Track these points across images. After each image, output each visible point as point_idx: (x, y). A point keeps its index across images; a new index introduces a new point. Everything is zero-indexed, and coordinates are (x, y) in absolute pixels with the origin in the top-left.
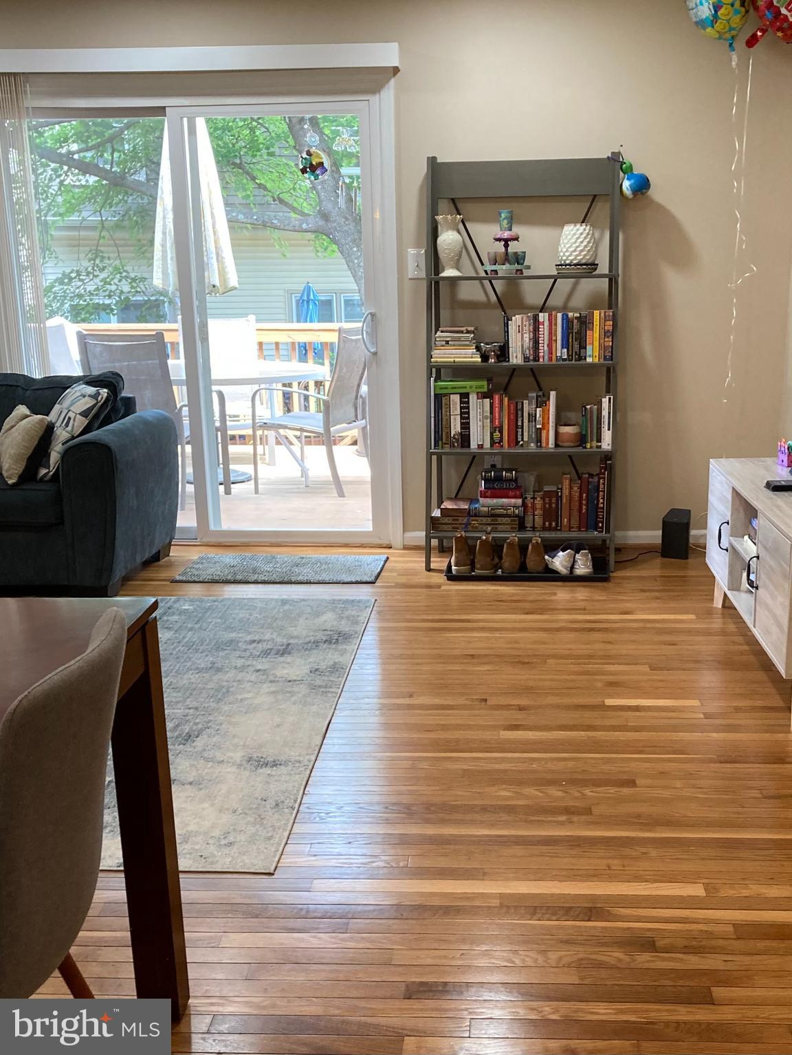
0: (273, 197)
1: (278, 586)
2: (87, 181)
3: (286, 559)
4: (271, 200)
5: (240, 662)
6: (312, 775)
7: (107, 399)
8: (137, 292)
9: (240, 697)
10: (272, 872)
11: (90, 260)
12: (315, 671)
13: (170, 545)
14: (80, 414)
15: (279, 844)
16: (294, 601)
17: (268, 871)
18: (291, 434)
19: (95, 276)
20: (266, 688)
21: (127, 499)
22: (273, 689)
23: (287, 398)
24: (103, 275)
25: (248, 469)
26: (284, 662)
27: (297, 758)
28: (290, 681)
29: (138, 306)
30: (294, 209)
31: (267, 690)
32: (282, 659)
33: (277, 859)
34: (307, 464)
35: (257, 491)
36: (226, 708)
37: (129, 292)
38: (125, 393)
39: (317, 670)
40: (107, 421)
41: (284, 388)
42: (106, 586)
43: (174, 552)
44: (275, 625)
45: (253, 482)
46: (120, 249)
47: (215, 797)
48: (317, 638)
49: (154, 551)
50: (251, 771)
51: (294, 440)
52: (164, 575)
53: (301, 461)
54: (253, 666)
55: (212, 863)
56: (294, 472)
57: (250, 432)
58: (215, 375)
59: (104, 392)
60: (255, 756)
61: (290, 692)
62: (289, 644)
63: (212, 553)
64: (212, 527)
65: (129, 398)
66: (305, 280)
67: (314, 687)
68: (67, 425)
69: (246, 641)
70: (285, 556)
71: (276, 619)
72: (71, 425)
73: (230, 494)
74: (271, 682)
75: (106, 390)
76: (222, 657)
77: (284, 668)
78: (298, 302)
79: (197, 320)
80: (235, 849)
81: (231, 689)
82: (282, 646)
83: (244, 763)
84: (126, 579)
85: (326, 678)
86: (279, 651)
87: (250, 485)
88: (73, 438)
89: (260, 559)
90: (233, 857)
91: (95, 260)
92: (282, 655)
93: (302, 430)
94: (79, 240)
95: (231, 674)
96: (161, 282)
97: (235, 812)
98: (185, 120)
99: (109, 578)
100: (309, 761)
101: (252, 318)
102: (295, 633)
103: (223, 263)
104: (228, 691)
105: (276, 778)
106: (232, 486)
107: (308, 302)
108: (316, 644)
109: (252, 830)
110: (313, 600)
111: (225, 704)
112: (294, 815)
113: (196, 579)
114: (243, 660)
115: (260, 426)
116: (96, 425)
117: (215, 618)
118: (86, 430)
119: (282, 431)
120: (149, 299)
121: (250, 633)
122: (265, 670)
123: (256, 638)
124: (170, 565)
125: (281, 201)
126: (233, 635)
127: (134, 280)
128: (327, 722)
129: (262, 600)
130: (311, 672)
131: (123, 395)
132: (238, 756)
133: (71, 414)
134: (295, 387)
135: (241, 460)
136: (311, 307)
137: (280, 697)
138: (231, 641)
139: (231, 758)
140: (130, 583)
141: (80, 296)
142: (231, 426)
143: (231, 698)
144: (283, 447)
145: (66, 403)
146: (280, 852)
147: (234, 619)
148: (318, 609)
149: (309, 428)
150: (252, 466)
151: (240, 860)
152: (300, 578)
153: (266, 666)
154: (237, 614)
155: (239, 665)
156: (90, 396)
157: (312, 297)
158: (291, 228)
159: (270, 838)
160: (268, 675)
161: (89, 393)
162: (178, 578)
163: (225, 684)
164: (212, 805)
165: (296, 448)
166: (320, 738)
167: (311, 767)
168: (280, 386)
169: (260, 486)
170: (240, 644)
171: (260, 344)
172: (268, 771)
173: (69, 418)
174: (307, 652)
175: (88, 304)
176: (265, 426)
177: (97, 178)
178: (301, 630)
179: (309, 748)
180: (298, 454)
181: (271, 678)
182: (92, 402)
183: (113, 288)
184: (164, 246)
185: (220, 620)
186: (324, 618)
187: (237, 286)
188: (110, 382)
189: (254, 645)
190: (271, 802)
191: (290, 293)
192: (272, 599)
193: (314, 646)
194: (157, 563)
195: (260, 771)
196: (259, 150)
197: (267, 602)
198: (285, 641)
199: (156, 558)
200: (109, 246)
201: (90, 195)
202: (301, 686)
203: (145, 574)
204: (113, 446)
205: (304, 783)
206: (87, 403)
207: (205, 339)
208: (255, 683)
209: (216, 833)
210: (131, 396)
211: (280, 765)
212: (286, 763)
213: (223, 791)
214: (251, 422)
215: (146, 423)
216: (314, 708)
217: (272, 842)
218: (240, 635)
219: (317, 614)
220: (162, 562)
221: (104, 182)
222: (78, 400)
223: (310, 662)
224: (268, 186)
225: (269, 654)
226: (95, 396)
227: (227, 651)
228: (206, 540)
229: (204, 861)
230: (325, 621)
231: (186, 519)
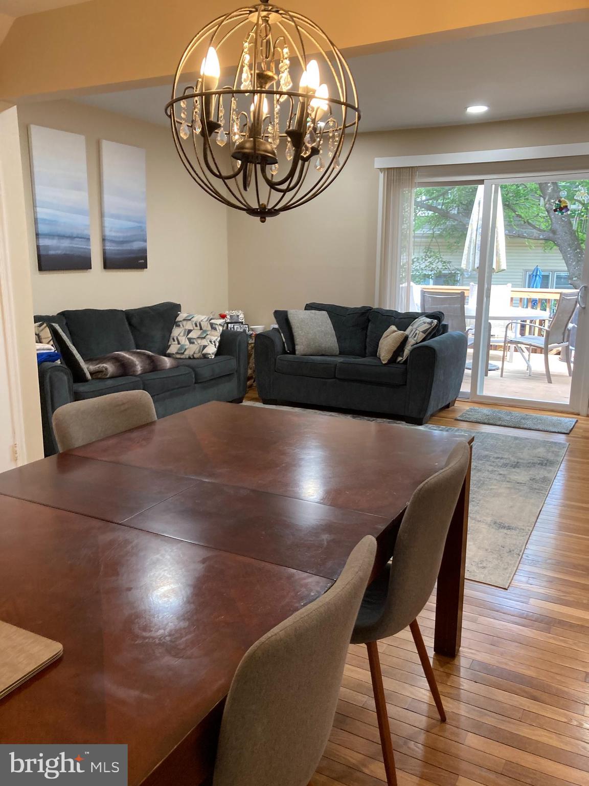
0: (524, 221)
1: (512, 429)
2: (428, 214)
3: (517, 415)
4: (523, 222)
5: (491, 468)
6: (530, 538)
7: (436, 325)
8: (446, 268)
9: (490, 487)
10: (506, 588)
11: (424, 252)
12: (533, 479)
13: (455, 400)
14: (422, 332)
15: (511, 574)
16: (521, 439)
17: (504, 587)
18: (523, 347)
19: (426, 260)
20: (505, 485)
21: (439, 375)
22: (508, 486)
23: (523, 327)
24: (429, 260)
25: (498, 364)
26: (515, 472)
27: (523, 527)
28: (518, 483)
29: (445, 275)
30: (535, 227)
31: (505, 486)
32: (514, 470)
33: (509, 581)
34: (531, 363)
35: (502, 376)
36: (482, 492)
37: (441, 269)
38: (444, 323)
39: (534, 479)
40: (434, 336)
41: (522, 323)
42: (423, 418)
43: (457, 404)
44: (510, 450)
45: (500, 371)
46: (440, 247)
47: (476, 540)
48: (534, 461)
49: (448, 403)
50: (496, 529)
51: (525, 350)
52: (450, 416)
53: (528, 361)
54: (498, 471)
55: (474, 576)
56: (523, 367)
57: (503, 344)
58: (490, 315)
59: (435, 321)
60: (498, 521)
61: (519, 489)
62: (518, 462)
63: (476, 407)
64: (478, 393)
65: (445, 325)
66: (537, 264)
67: (532, 489)
68: (415, 337)
69: (494, 457)
70: (517, 413)
71: (511, 447)
72: (416, 337)
73: (487, 376)
74: (508, 482)
75: (436, 321)
76: (481, 464)
77: (516, 475)
78: (530, 276)
79: (486, 286)
80: (486, 571)
81: (486, 482)
82: (514, 462)
83: (492, 524)
84: (432, 415)
85: (540, 485)
86: (512, 465)
87: (499, 372)
88: (417, 343)
89: (503, 413)
90: (485, 575)
91: (427, 253)
92: (514, 468)
93: (530, 345)
94: (421, 243)
95: (486, 474)
96: (465, 266)
97: (486, 550)
98: (494, 186)
99: (424, 415)
100: (529, 530)
101: (510, 285)
102: (522, 457)
103: (499, 257)
104: (484, 483)
105: (509, 536)
106: (489, 372)
107: (536, 276)
108: (534, 464)
109: (496, 562)
110: (532, 439)
111: (482, 490)
112: (519, 559)
113: (467, 420)
114: (492, 467)
115: (508, 342)
116: (429, 337)
117: (477, 442)
118: (424, 340)
119: (519, 345)
120: (451, 273)
121: (497, 453)
122: (504, 475)
123: (500, 456)
124: (454, 411)
125: (529, 223)
126: (487, 453)
127: (445, 262)
128: (539, 510)
129: (503, 436)
130: (530, 480)
131: (443, 323)
132: (489, 519)
133: (417, 332)
134: (528, 322)
135: (496, 358)
136: (537, 279)
137: (513, 491)
138: (486, 456)
139: (485, 520)
140: (434, 418)
141: (417, 270)
142: (492, 341)
143: (485, 487)
144: (519, 353)
145: (415, 326)
146: (511, 578)
147: (488, 444)
148: (535, 444)
149: (533, 344)
150: (501, 362)
151: (488, 577)
152: (525, 426)
153: (505, 473)
154: (489, 441)
155: (490, 470)
156: (428, 323)
157: (538, 274)
158: (533, 238)
159: (506, 569)
160: (506, 478)
161: (428, 321)
162: (459, 418)
163: (482, 479)
164: (474, 544)
165: (526, 353)
166: (536, 519)
167: (529, 534)
168: (519, 321)
169: (504, 373)
170: (491, 458)
171: (512, 299)
172: (505, 531)
173: (416, 334)
174: (528, 468)
175: (420, 275)
176: (511, 342)
177: (433, 212)
178: (525, 455)
179: (529, 522)
180: (527, 358)
181: (508, 480)
182: (429, 326)
183: (434, 266)
184: (469, 248)
185: (480, 444)
186: (539, 450)
187: (506, 269)
188: (437, 316)
189: (498, 460)
190: (507, 549)
191: (526, 271)
192: (509, 436)
193: (532, 466)
194: (448, 409)
195: (502, 530)
196: (520, 197)
197: (507, 437)
198: (516, 460)
199: (448, 406)
200: (435, 246)
201: (429, 220)
202: (525, 487)
203: (442, 414)
204: (436, 348)
205: (526, 542)
206: (425, 327)
207: (488, 297)
208: (499, 481)
209: (476, 560)
210: (446, 323)
211: (512, 529)
212: (515, 529)
213: (480, 538)
214: (504, 339)
215: (452, 337)
216: (532, 501)
217: (507, 571)
218: (492, 453)
219: (535, 448)
220: (451, 408)
221: (437, 214)
222: (422, 325)
223: (530, 474)
224: (523, 215)
225: (506, 466)
226: (431, 323)
227: (483, 461)
228: (475, 400)
229: (469, 573)
230: (539, 452)
231: (465, 388)
